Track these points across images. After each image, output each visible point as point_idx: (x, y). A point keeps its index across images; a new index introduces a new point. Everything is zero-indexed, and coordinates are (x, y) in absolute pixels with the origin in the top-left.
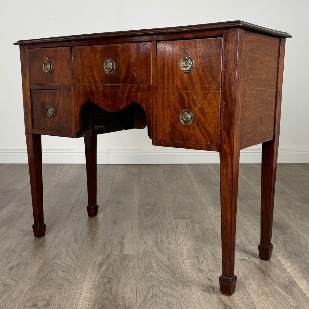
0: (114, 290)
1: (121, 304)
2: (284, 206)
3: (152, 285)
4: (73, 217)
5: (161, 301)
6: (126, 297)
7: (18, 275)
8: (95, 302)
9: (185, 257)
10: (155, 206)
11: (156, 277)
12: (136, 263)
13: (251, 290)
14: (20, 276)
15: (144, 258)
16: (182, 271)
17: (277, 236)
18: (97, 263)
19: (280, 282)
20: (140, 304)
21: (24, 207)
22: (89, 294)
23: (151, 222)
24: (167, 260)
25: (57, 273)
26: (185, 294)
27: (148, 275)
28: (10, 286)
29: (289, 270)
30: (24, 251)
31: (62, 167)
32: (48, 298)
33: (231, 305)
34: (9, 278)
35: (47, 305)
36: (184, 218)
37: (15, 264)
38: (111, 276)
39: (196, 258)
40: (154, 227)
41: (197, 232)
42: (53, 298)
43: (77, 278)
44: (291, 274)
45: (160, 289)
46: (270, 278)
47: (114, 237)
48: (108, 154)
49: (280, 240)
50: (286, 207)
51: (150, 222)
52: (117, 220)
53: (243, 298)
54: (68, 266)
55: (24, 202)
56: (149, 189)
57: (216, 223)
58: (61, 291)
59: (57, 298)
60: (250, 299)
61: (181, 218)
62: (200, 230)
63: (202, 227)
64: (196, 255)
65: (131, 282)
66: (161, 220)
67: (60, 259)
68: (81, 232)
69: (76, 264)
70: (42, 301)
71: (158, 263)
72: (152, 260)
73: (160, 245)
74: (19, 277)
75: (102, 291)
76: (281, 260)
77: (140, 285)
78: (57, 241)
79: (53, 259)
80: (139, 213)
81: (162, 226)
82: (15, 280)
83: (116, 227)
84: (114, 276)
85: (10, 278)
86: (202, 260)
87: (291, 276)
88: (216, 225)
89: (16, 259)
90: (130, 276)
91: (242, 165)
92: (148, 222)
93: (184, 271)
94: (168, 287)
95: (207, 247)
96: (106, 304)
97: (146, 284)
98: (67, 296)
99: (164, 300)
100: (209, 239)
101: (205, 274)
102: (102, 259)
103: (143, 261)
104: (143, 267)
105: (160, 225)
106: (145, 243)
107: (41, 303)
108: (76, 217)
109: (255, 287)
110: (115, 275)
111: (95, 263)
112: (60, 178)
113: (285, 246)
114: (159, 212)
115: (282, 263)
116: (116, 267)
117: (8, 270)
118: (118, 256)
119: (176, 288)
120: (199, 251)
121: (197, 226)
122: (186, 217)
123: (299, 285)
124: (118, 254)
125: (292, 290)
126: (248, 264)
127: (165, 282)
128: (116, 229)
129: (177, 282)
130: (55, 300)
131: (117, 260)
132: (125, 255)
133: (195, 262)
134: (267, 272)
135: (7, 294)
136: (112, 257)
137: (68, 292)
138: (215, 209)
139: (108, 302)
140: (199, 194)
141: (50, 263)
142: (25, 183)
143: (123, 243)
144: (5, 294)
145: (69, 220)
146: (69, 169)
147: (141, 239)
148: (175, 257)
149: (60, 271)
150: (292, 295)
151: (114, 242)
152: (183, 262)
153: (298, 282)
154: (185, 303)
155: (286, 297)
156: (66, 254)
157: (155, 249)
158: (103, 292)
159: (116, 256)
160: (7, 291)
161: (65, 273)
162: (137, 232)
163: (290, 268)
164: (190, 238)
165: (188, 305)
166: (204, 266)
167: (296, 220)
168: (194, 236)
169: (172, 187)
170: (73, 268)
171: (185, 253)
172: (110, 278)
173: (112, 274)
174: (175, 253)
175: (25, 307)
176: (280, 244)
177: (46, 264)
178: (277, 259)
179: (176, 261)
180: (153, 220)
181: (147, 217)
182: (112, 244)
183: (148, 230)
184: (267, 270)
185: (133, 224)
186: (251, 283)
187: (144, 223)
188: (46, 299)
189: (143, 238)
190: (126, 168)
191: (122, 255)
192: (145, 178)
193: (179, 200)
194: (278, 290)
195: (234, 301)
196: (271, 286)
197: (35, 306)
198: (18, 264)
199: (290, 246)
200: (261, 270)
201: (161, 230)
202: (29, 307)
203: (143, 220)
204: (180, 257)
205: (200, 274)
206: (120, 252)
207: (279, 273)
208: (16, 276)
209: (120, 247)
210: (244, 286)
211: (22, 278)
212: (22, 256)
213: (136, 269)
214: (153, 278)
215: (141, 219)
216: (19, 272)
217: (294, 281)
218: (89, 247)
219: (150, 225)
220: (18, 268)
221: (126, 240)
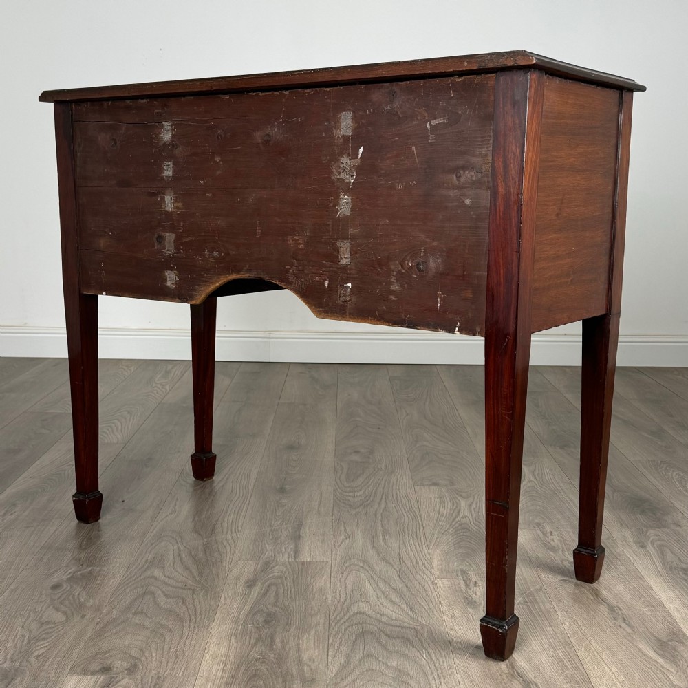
0: (277, 640)
1: (294, 671)
2: (659, 462)
3: (363, 632)
5: (383, 668)
6: (306, 657)
7: (72, 601)
8: (236, 665)
9: (436, 573)
10: (371, 456)
11: (373, 614)
12: (328, 583)
15: (345, 570)
16: (430, 603)
17: (644, 529)
18: (242, 581)
19: (650, 632)
20: (337, 673)
22: (223, 648)
23: (361, 492)
24: (396, 577)
25: (154, 598)
26: (435, 655)
27: (355, 608)
28: (53, 626)
29: (671, 607)
30: (85, 549)
31: (170, 367)
32: (134, 653)
33: (539, 682)
34: (51, 607)
35: (132, 670)
36: (435, 484)
37: (65, 577)
38: (272, 609)
39: (462, 574)
40: (368, 502)
41: (465, 517)
42: (147, 654)
43: (198, 611)
44: (676, 615)
45: (379, 642)
46: (627, 624)
47: (279, 522)
48: (269, 340)
49: (651, 539)
50: (665, 466)
51: (358, 491)
52: (287, 486)
53: (565, 666)
54: (180, 585)
56: (358, 419)
58: (163, 639)
59: (154, 655)
60: (581, 668)
61: (429, 485)
62: (471, 512)
63: (474, 506)
64: (460, 567)
65: (316, 625)
66: (383, 488)
67: (163, 567)
69: (196, 580)
70: (122, 659)
71: (377, 584)
72: (362, 575)
73: (382, 543)
74: (72, 605)
75: (253, 641)
76: (652, 583)
77: (335, 630)
78: (156, 530)
79: (148, 568)
80: (336, 471)
81: (386, 501)
82: (65, 613)
83: (283, 501)
84: (278, 609)
85: (54, 607)
86: (474, 578)
87: (674, 621)
89: (67, 566)
90: (313, 612)
91: (567, 370)
92: (354, 492)
93: (434, 603)
94: (398, 638)
96: (260, 670)
97: (350, 629)
98: (176, 651)
99: (388, 666)
101: (481, 611)
102: (252, 569)
103: (343, 580)
104: (343, 591)
105: (381, 499)
106: (347, 537)
107: (119, 665)
109: (594, 643)
110: (282, 608)
111: (238, 579)
112: (163, 390)
113: (663, 554)
114: (379, 469)
115: (655, 589)
116: (284, 590)
117: (50, 591)
118: (288, 566)
119: (415, 640)
120: (468, 560)
121: (463, 503)
122: (440, 482)
124: (288, 561)
125: (675, 650)
126: (577, 591)
127: (392, 625)
128: (285, 505)
129: (419, 628)
130: (149, 659)
131: (287, 573)
132: (303, 563)
133: (459, 584)
134: (620, 609)
135: (46, 641)
136: (276, 568)
137: (179, 642)
139: (264, 668)
140: (469, 431)
141: (141, 576)
143: (300, 537)
144: (42, 643)
145: (183, 483)
146: (185, 372)
147: (338, 528)
148: (414, 572)
149: (162, 594)
150: (675, 663)
151: (280, 533)
152: (433, 583)
154: (435, 674)
155: (663, 667)
156: (174, 558)
157: (371, 552)
158: (255, 644)
159: (283, 565)
160: (47, 636)
161: (173, 600)
162: (331, 514)
163: (671, 602)
164: (449, 529)
165: (442, 680)
166: (478, 593)
167: (686, 493)
168: (457, 525)
169: (407, 415)
170: (190, 589)
171: (436, 562)
172: (270, 615)
173: (275, 605)
174: (415, 562)
175: (85, 672)
176: (650, 548)
177: (131, 578)
178: (644, 581)
179: (416, 580)
180: (366, 487)
181: (353, 480)
182: (276, 539)
183: (355, 509)
184: (620, 606)
185: (321, 496)
186: (584, 635)
187: (344, 494)
188: (131, 656)
189: (342, 527)
190: (309, 372)
191: (297, 562)
192: (349, 395)
193: (425, 443)
194: (644, 650)
195: (546, 673)
196: (629, 640)
197: (106, 669)
198: (70, 578)
199: (672, 552)
200: (608, 605)
201: (383, 511)
202: (93, 673)
203: (345, 487)
204: (426, 571)
205: (470, 610)
206: (293, 555)
207: (649, 614)
208: (67, 602)
209: (292, 546)
210: (567, 639)
211: (80, 607)
212: (79, 560)
213: (328, 596)
214: (364, 616)
215: (340, 485)
216: (74, 595)
217: (682, 631)
218: (225, 543)
219: (359, 499)
220: (71, 587)
221: (307, 529)
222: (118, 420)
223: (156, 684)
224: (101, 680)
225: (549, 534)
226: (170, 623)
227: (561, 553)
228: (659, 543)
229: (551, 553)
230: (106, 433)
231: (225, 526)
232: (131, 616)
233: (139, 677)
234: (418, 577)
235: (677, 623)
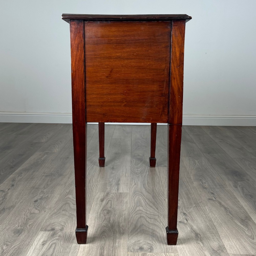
0: (111, 219)
1: (117, 230)
2: (242, 158)
3: (140, 217)
6: (121, 225)
7: (41, 206)
8: (97, 228)
9: (166, 196)
10: (143, 157)
11: (144, 210)
12: (129, 200)
13: (216, 222)
14: (42, 207)
15: (135, 196)
16: (163, 207)
17: (237, 181)
18: (100, 199)
19: (239, 217)
20: (132, 231)
21: (46, 156)
22: (93, 222)
23: (140, 169)
24: (152, 198)
25: (69, 205)
26: (165, 225)
27: (138, 209)
28: (35, 214)
29: (246, 208)
30: (46, 188)
33: (201, 234)
34: (34, 208)
35: (62, 230)
36: (165, 166)
37: (39, 198)
38: (109, 209)
40: (142, 173)
42: (67, 224)
44: (247, 211)
45: (146, 220)
46: (231, 214)
47: (112, 179)
49: (239, 185)
50: (244, 160)
51: (139, 169)
52: (115, 167)
53: (210, 228)
55: (47, 151)
56: (139, 144)
57: (190, 171)
58: (72, 219)
59: (69, 224)
60: (215, 229)
61: (163, 167)
65: (125, 214)
66: (148, 167)
67: (72, 195)
70: (58, 226)
71: (145, 200)
72: (140, 197)
73: (147, 186)
74: (41, 207)
75: (103, 220)
76: (239, 200)
77: (131, 216)
78: (70, 181)
79: (67, 195)
80: (131, 162)
82: (39, 210)
83: (114, 172)
84: (111, 209)
85: (35, 208)
86: (179, 198)
87: (247, 213)
89: (40, 194)
90: (124, 210)
92: (137, 169)
93: (165, 207)
94: (153, 219)
95: (183, 189)
96: (105, 230)
97: (136, 216)
99: (149, 228)
100: (184, 183)
101: (181, 209)
102: (103, 195)
103: (134, 198)
104: (134, 203)
105: (147, 171)
106: (135, 184)
107: (57, 228)
109: (219, 220)
111: (98, 198)
113: (243, 190)
114: (146, 161)
115: (240, 202)
116: (114, 202)
117: (34, 203)
118: (115, 194)
119: (158, 220)
123: (253, 220)
125: (247, 223)
126: (214, 203)
127: (150, 214)
128: (114, 173)
129: (160, 215)
130: (68, 226)
131: (115, 197)
132: (120, 193)
134: (228, 209)
135: (32, 220)
136: (111, 195)
138: (189, 160)
139: (107, 229)
141: (65, 197)
142: (47, 138)
143: (119, 184)
147: (132, 181)
148: (158, 196)
149: (72, 204)
150: (247, 227)
151: (112, 183)
152: (165, 200)
153: (252, 218)
155: (243, 229)
157: (143, 189)
158: (104, 221)
159: (113, 194)
160: (33, 218)
162: (130, 176)
163: (246, 207)
166: (180, 204)
167: (251, 169)
171: (165, 193)
172: (109, 211)
173: (110, 207)
174: (158, 193)
175: (45, 230)
176: (239, 188)
177: (61, 198)
178: (237, 199)
179: (159, 199)
180: (142, 167)
181: (137, 165)
182: (111, 185)
183: (138, 175)
185: (126, 170)
186: (216, 217)
187: (135, 169)
188: (61, 225)
189: (134, 181)
191: (118, 193)
192: (136, 136)
193: (162, 152)
194: (237, 223)
195: (203, 231)
196: (231, 219)
197: (53, 229)
198: (41, 198)
199: (246, 189)
200: (224, 207)
201: (147, 175)
202: (48, 231)
203: (134, 167)
204: (162, 196)
206: (117, 190)
207: (238, 210)
208: (39, 207)
209: (116, 187)
210: (210, 219)
211: (44, 208)
212: (44, 192)
213: (129, 204)
214: (141, 211)
215: (133, 166)
216: (42, 204)
217: (249, 216)
218: (94, 186)
219: (139, 171)
220: (41, 201)
221: (121, 182)
222: (57, 144)
224: (51, 233)
225: (204, 183)
226: (75, 213)
227: (208, 190)
228: (242, 186)
229: (205, 190)
230: (53, 149)
231: (94, 180)
232: (61, 211)
233: (64, 232)
234: (159, 198)
235: (248, 213)
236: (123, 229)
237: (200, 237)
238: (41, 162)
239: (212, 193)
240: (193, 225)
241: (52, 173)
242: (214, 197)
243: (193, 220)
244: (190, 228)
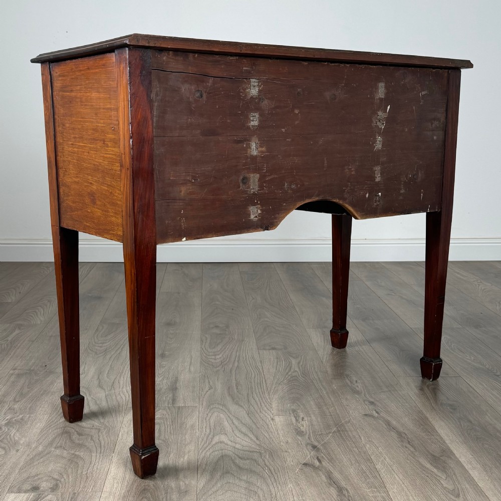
1: (173, 486)
3: (222, 456)
4: (96, 347)
5: (237, 481)
6: (181, 475)
7: (9, 440)
8: (130, 483)
9: (275, 412)
10: (227, 330)
11: (229, 443)
12: (197, 422)
13: (380, 463)
14: (11, 442)
15: (209, 412)
16: (270, 434)
19: (427, 450)
20: (204, 486)
21: (17, 332)
22: (122, 470)
23: (221, 356)
24: (246, 416)
25: (70, 436)
26: (275, 471)
27: (216, 439)
29: (441, 432)
30: (18, 401)
32: (56, 477)
33: (349, 488)
35: (54, 489)
36: (274, 349)
37: (4, 422)
39: (293, 413)
40: (225, 363)
41: (295, 371)
42: (65, 477)
43: (103, 444)
44: (445, 437)
45: (234, 463)
46: (411, 445)
47: (161, 378)
49: (427, 384)
51: (218, 355)
52: (166, 353)
53: (368, 476)
54: (89, 426)
55: (19, 322)
56: (217, 303)
57: (325, 357)
58: (77, 465)
59: (70, 477)
60: (378, 477)
61: (269, 350)
62: (299, 368)
63: (301, 363)
64: (292, 407)
65: (189, 452)
66: (236, 352)
68: (109, 371)
69: (100, 422)
70: (47, 481)
71: (232, 420)
72: (221, 415)
73: (235, 391)
74: (9, 442)
76: (428, 416)
77: (202, 455)
80: (202, 341)
81: (238, 361)
82: (4, 448)
83: (165, 363)
84: (161, 441)
86: (302, 415)
87: (444, 442)
88: (325, 360)
89: (5, 414)
90: (186, 442)
91: (366, 264)
92: (215, 355)
93: (273, 434)
94: (248, 459)
95: (311, 395)
96: (149, 486)
97: (213, 454)
98: (87, 474)
99: (241, 480)
100: (313, 382)
101: (307, 438)
103: (208, 418)
104: (208, 427)
106: (211, 388)
107: (44, 485)
108: (101, 347)
109: (387, 459)
110: (164, 441)
113: (435, 394)
114: (233, 339)
115: (431, 420)
116: (165, 427)
118: (168, 410)
119: (260, 461)
120: (297, 402)
121: (294, 362)
122: (277, 347)
123: (458, 456)
124: (168, 406)
125: (445, 463)
126: (375, 422)
127: (243, 450)
128: (165, 366)
129: (263, 451)
130: (67, 480)
131: (167, 415)
132: (179, 408)
133: (291, 419)
134: (406, 434)
136: (159, 411)
137: (89, 467)
138: (323, 334)
140: (297, 309)
141: (59, 420)
142: (20, 293)
143: (176, 389)
145: (90, 352)
146: (90, 271)
147: (204, 382)
148: (258, 411)
149: (75, 433)
150: (445, 472)
151: (162, 386)
152: (273, 419)
153: (455, 452)
154: (275, 484)
155: (436, 475)
157: (228, 398)
159: (164, 409)
161: (84, 437)
162: (199, 372)
163: (442, 429)
164: (284, 380)
165: (280, 488)
166: (305, 426)
167: (452, 351)
168: (289, 377)
169: (253, 299)
170: (96, 428)
171: (274, 405)
173: (158, 438)
174: (259, 404)
175: (19, 491)
176: (426, 390)
177: (52, 422)
178: (423, 414)
179: (261, 418)
180: (224, 352)
181: (214, 347)
182: (159, 391)
183: (216, 367)
184: (406, 432)
185: (191, 359)
186: (381, 453)
187: (209, 357)
188: (53, 478)
189: (207, 381)
190: (182, 269)
191: (174, 407)
192: (211, 286)
193: (266, 319)
194: (423, 463)
195: (354, 481)
196: (412, 456)
197: (35, 489)
198: (8, 423)
199: (442, 394)
200: (397, 432)
201: (236, 368)
202: (26, 492)
203: (209, 352)
204: (267, 411)
205: (300, 438)
206: (171, 402)
207: (426, 437)
208: (5, 441)
209: (171, 395)
210: (369, 457)
211: (15, 444)
212: (14, 409)
213: (197, 431)
214: (223, 444)
215: (205, 351)
216: (10, 435)
217: (449, 449)
218: (122, 395)
219: (218, 360)
220: (8, 429)
221: (181, 383)
222: (41, 306)
223: (72, 498)
224: (32, 496)
225: (354, 382)
226: (82, 454)
227: (363, 395)
228: (433, 386)
229: (356, 396)
230: (32, 316)
231: (121, 382)
232: (53, 449)
233: (60, 494)
234: (262, 415)
235: (446, 444)
236: (185, 484)
237: (346, 495)
238: (7, 345)
239: (372, 403)
240: (331, 469)
241: (32, 369)
242: (375, 410)
243: (331, 460)
244: (326, 477)
